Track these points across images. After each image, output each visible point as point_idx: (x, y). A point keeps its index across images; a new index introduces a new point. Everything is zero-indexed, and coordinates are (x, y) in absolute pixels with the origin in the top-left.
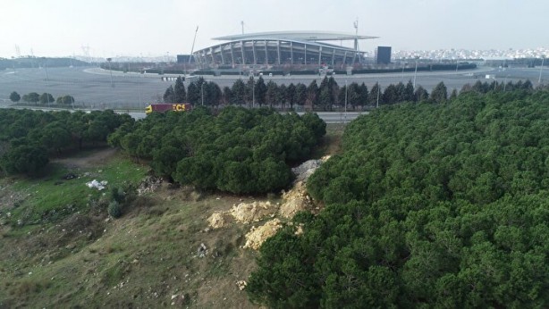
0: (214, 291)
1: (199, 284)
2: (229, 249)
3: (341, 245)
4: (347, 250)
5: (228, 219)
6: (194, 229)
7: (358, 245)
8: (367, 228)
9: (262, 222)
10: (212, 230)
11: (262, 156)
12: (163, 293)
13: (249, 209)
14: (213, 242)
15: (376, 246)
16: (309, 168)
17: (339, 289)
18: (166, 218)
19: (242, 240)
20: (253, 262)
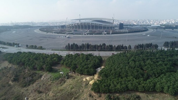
0: (86, 90)
1: (84, 89)
2: (87, 84)
3: (103, 84)
4: (103, 85)
5: (86, 80)
6: (81, 81)
7: (105, 84)
8: (106, 82)
9: (91, 80)
10: (84, 81)
11: (91, 68)
12: (79, 90)
13: (89, 78)
14: (85, 83)
15: (107, 84)
16: (99, 70)
17: (102, 89)
18: (76, 79)
19: (89, 83)
20: (91, 86)
